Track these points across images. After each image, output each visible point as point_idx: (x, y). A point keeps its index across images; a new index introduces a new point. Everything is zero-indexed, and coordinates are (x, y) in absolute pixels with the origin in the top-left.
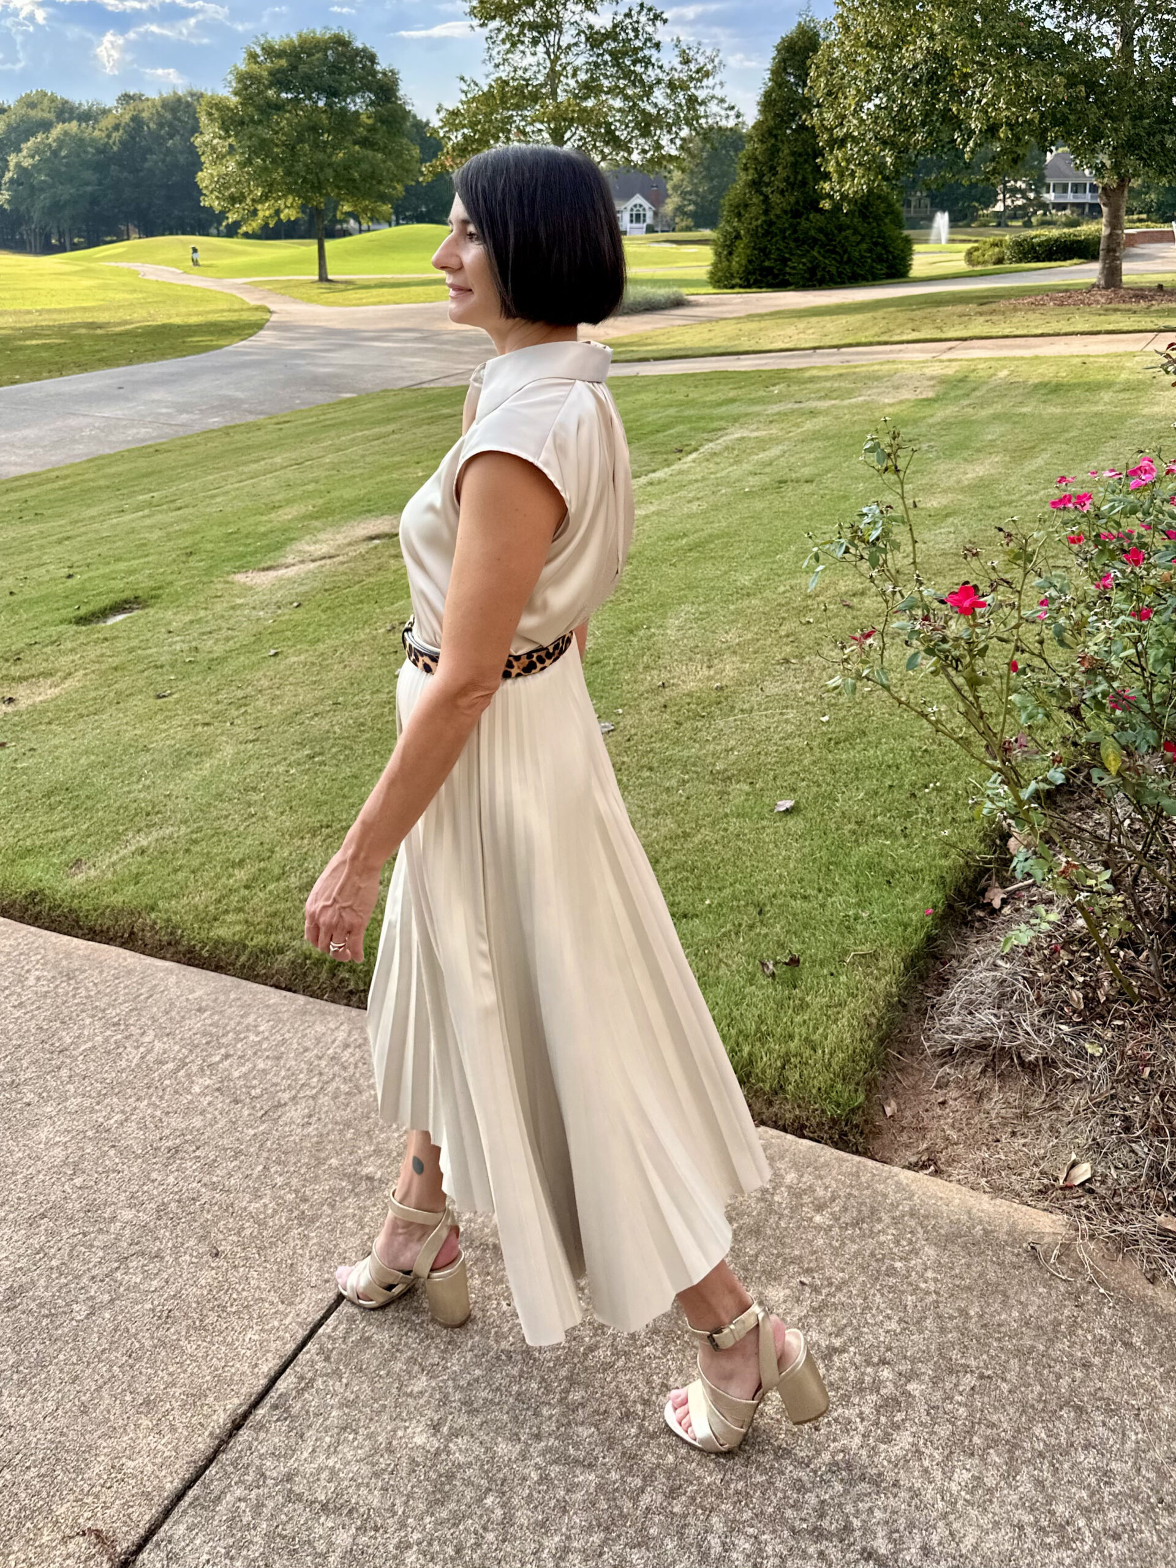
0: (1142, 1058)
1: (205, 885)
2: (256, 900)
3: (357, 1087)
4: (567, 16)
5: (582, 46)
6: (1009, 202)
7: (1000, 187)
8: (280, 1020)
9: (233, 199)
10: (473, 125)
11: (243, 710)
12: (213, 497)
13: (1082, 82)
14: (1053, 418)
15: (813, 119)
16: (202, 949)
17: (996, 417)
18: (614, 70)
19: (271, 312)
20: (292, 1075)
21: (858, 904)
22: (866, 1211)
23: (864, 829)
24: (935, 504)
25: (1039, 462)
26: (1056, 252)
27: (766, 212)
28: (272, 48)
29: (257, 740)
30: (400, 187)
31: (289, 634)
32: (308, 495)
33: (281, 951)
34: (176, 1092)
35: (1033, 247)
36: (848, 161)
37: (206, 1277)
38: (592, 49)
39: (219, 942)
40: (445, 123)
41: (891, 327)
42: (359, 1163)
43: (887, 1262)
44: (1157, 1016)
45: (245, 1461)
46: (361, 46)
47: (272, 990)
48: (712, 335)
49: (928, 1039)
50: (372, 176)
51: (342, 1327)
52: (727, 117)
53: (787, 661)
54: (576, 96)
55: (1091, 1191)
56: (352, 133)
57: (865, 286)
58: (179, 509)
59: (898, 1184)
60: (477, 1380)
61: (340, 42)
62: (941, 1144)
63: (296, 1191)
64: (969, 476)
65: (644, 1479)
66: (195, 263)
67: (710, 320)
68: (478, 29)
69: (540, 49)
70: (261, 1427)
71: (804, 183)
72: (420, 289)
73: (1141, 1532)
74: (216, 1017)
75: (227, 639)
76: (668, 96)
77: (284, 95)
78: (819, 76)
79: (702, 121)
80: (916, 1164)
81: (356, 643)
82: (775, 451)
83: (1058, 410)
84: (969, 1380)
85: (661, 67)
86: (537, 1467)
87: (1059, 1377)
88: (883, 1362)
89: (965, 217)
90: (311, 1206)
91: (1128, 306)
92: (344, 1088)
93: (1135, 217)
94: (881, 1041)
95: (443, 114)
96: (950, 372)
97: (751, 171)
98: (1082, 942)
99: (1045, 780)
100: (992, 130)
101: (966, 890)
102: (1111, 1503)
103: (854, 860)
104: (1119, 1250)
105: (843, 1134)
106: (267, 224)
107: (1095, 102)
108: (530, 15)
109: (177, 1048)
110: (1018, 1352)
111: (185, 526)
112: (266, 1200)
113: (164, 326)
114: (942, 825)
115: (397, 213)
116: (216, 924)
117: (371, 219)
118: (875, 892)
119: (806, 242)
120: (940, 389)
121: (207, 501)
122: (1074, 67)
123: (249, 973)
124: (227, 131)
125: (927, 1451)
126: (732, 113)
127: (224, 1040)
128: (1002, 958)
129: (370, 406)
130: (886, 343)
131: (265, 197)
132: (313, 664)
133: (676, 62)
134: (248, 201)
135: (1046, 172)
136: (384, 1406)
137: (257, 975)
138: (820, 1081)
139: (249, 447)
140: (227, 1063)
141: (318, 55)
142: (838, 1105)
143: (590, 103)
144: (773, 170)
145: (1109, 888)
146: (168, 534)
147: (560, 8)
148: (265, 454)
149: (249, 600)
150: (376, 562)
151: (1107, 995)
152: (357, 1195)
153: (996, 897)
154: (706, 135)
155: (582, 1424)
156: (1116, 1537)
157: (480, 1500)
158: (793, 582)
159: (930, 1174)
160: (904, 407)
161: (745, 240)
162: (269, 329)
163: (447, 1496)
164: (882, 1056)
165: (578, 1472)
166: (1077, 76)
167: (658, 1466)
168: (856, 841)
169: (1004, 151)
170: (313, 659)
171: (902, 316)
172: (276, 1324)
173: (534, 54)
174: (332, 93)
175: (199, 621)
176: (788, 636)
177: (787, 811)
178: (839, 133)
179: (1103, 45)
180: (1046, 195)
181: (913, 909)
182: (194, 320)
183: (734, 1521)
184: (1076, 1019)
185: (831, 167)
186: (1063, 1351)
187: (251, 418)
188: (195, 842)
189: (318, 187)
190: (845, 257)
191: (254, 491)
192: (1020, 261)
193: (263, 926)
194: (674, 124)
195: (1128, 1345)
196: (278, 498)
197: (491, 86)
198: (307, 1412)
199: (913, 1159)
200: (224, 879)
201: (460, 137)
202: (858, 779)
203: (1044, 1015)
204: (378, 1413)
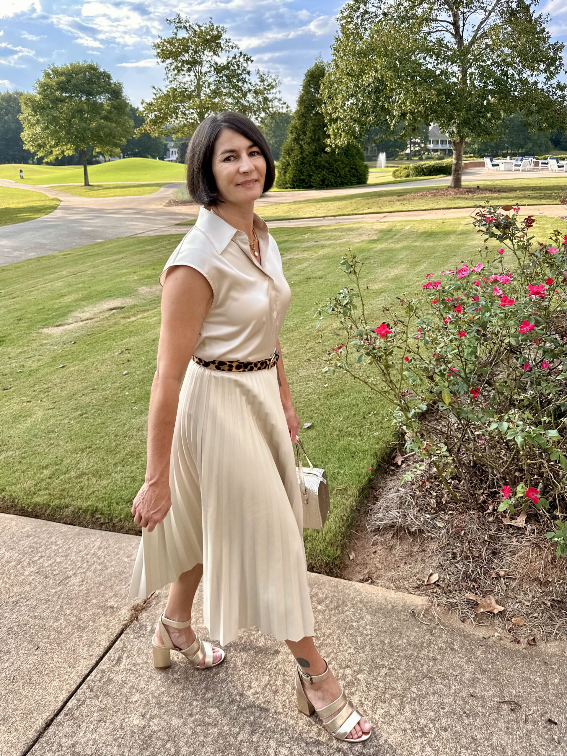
0: (461, 527)
1: (29, 478)
2: (54, 483)
3: (105, 566)
4: (204, 58)
5: (212, 72)
6: (412, 149)
7: (408, 142)
8: (67, 539)
9: (40, 146)
10: (160, 110)
11: (47, 394)
12: (32, 291)
13: (445, 94)
14: (429, 247)
15: (322, 109)
16: (28, 508)
17: (404, 248)
18: (228, 84)
19: (60, 201)
20: (74, 563)
21: (339, 467)
22: (340, 602)
23: (342, 434)
24: (376, 287)
25: (422, 267)
26: (433, 172)
27: (301, 153)
28: (57, 71)
29: (54, 408)
30: (124, 140)
31: (70, 356)
32: (80, 289)
33: (67, 507)
34: (16, 575)
35: (422, 169)
36: (338, 129)
37: (32, 659)
38: (217, 73)
39: (36, 504)
40: (146, 109)
41: (359, 207)
42: (107, 601)
43: (350, 623)
44: (467, 508)
45: (52, 740)
46: (103, 71)
47: (63, 525)
48: (277, 211)
49: (369, 524)
50: (110, 135)
51: (99, 676)
52: (282, 108)
53: (309, 360)
54: (210, 97)
55: (438, 586)
56: (100, 114)
57: (347, 188)
58: (14, 298)
59: (355, 589)
60: (163, 693)
61: (92, 69)
62: (374, 570)
63: (76, 616)
64: (392, 274)
65: (240, 728)
66: (22, 177)
67: (276, 203)
68: (161, 64)
69: (192, 73)
70: (60, 724)
71: (319, 140)
72: (136, 189)
73: (456, 727)
74: (36, 539)
75: (39, 360)
76: (254, 97)
77: (64, 95)
78: (325, 89)
79: (271, 109)
80: (363, 580)
81: (103, 360)
82: (306, 264)
83: (431, 244)
84: (384, 671)
85: (250, 83)
86: (191, 728)
87: (423, 665)
88: (347, 666)
89: (393, 156)
90: (84, 622)
91: (464, 196)
92: (99, 567)
93: (468, 155)
94: (348, 526)
95: (144, 105)
96: (384, 227)
97: (294, 134)
98: (435, 478)
99: (419, 409)
100: (403, 115)
101: (386, 458)
102: (443, 716)
103: (337, 448)
104: (450, 609)
105: (331, 569)
106: (57, 158)
107: (449, 103)
108: (186, 57)
109: (17, 555)
110: (406, 657)
111: (17, 306)
112: (61, 621)
113: (6, 209)
114: (376, 430)
115: (123, 152)
116: (35, 496)
117: (111, 155)
118: (347, 461)
119: (320, 167)
120: (380, 235)
121: (28, 294)
122: (440, 86)
123: (52, 518)
124: (36, 112)
125: (366, 703)
126: (285, 106)
127: (40, 550)
128: (401, 487)
129: (111, 245)
130: (356, 214)
131: (56, 145)
132: (82, 370)
133: (258, 81)
134: (48, 147)
135: (429, 135)
136: (119, 709)
137: (56, 519)
138: (321, 546)
139: (49, 267)
140: (41, 560)
141: (81, 75)
142: (329, 556)
143: (216, 100)
144: (304, 133)
145: (447, 454)
146: (9, 311)
147: (201, 54)
148: (57, 270)
149: (50, 341)
150: (114, 321)
151: (446, 500)
152: (105, 615)
153: (399, 460)
154: (273, 116)
155: (212, 707)
156: (446, 730)
157: (164, 746)
158: (313, 324)
159: (369, 584)
160: (363, 244)
161: (292, 166)
162: (60, 209)
163: (149, 745)
164: (349, 533)
165: (210, 728)
166: (442, 90)
167: (246, 721)
168: (339, 439)
169: (409, 125)
170: (82, 368)
171: (364, 202)
172: (67, 677)
173: (189, 75)
174: (89, 94)
175: (24, 352)
176: (310, 349)
177: (308, 428)
178: (334, 116)
179: (454, 76)
180: (429, 145)
181: (363, 468)
182: (21, 206)
183: (280, 742)
184: (433, 512)
185: (331, 132)
186: (425, 655)
187: (50, 253)
188: (24, 458)
189: (83, 140)
190: (338, 175)
191: (52, 288)
192: (417, 176)
193: (58, 496)
194: (257, 111)
195: (452, 649)
196: (64, 291)
197: (168, 91)
198: (82, 716)
199: (362, 578)
200: (38, 475)
201: (153, 116)
202: (340, 411)
203: (419, 511)
204: (116, 712)
